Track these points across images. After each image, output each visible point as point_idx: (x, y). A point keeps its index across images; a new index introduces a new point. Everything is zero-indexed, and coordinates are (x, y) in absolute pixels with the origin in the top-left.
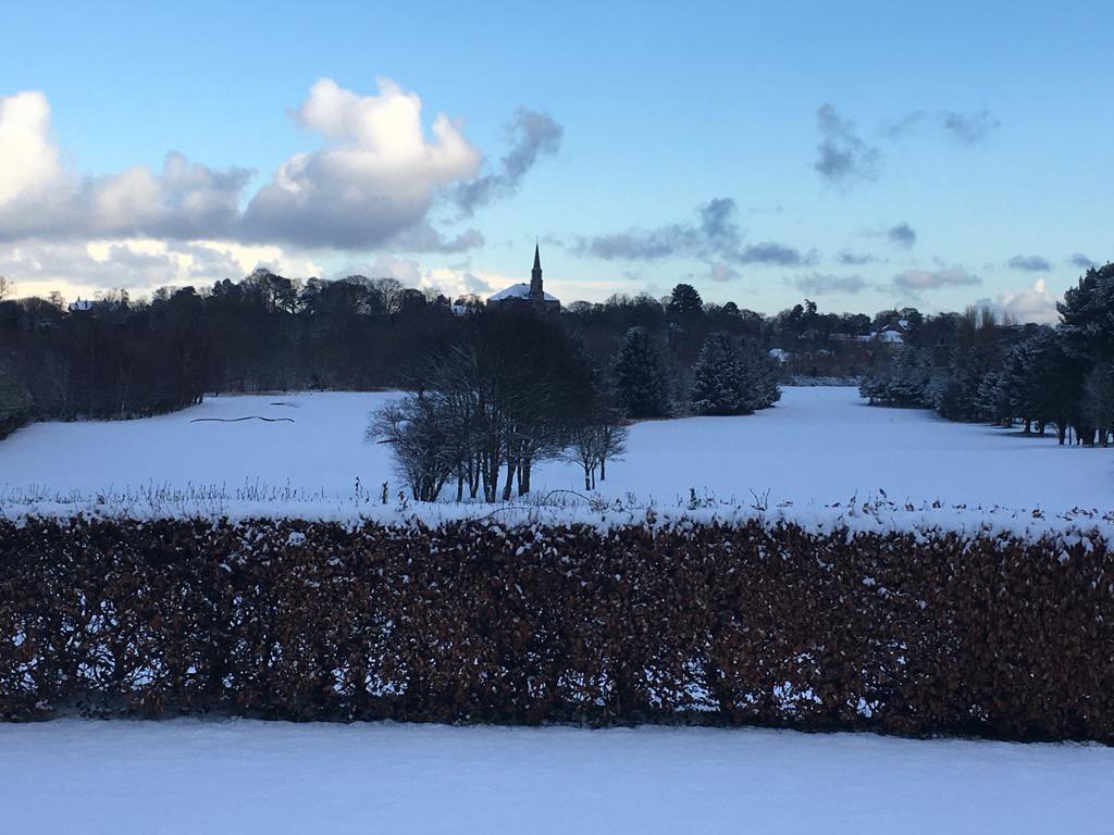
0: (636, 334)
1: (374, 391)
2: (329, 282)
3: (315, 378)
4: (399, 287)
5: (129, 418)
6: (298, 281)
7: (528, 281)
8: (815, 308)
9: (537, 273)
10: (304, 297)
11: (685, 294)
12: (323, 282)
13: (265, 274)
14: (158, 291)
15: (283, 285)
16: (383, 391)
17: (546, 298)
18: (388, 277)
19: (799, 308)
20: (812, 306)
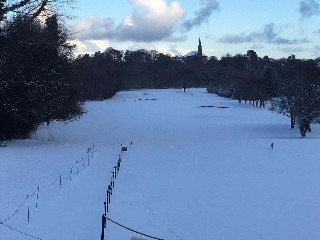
0: (267, 68)
1: (164, 89)
2: (133, 52)
3: (143, 84)
4: (158, 53)
5: (102, 100)
6: (122, 51)
7: (197, 50)
8: (295, 57)
9: (200, 47)
10: (125, 57)
11: (252, 53)
12: (131, 51)
13: (111, 49)
14: (78, 56)
15: (118, 53)
16: (167, 89)
17: (203, 56)
18: (154, 50)
19: (290, 57)
20: (294, 56)
